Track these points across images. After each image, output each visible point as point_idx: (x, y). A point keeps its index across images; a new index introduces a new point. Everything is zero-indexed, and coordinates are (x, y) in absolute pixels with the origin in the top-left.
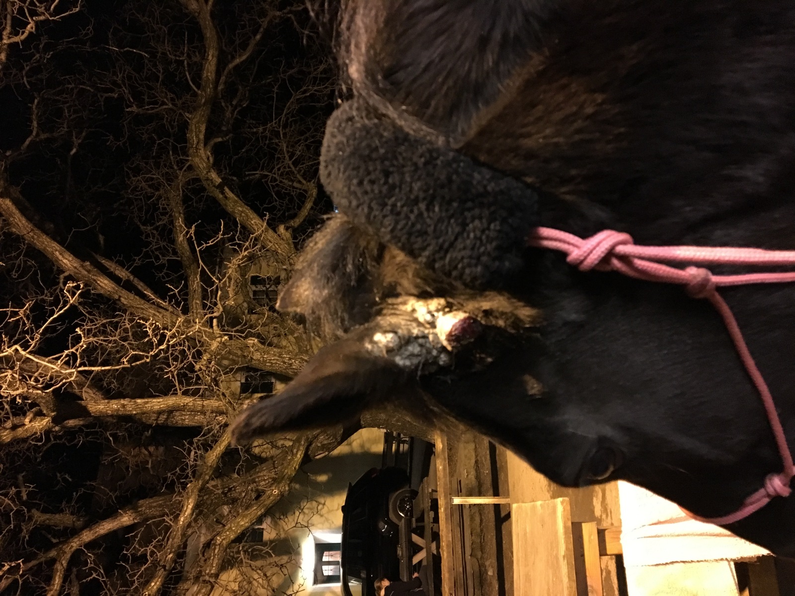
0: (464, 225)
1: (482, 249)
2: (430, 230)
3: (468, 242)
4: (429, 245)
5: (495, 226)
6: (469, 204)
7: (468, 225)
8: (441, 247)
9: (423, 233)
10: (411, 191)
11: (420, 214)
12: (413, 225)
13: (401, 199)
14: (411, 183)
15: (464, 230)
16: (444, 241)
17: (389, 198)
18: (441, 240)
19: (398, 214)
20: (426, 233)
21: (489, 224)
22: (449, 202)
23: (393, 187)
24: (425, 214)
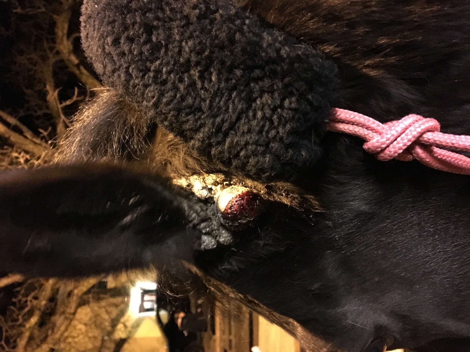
0: (250, 100)
1: (273, 133)
2: (205, 106)
3: (254, 123)
4: (202, 125)
5: (290, 103)
6: (257, 73)
7: (255, 100)
8: (219, 129)
9: (196, 110)
10: (180, 53)
11: (193, 84)
12: (183, 98)
13: (168, 63)
14: (181, 42)
15: (249, 107)
16: (223, 121)
17: (152, 62)
18: (218, 120)
19: (164, 82)
20: (200, 109)
21: (283, 100)
22: (230, 70)
23: (156, 47)
24: (199, 85)
